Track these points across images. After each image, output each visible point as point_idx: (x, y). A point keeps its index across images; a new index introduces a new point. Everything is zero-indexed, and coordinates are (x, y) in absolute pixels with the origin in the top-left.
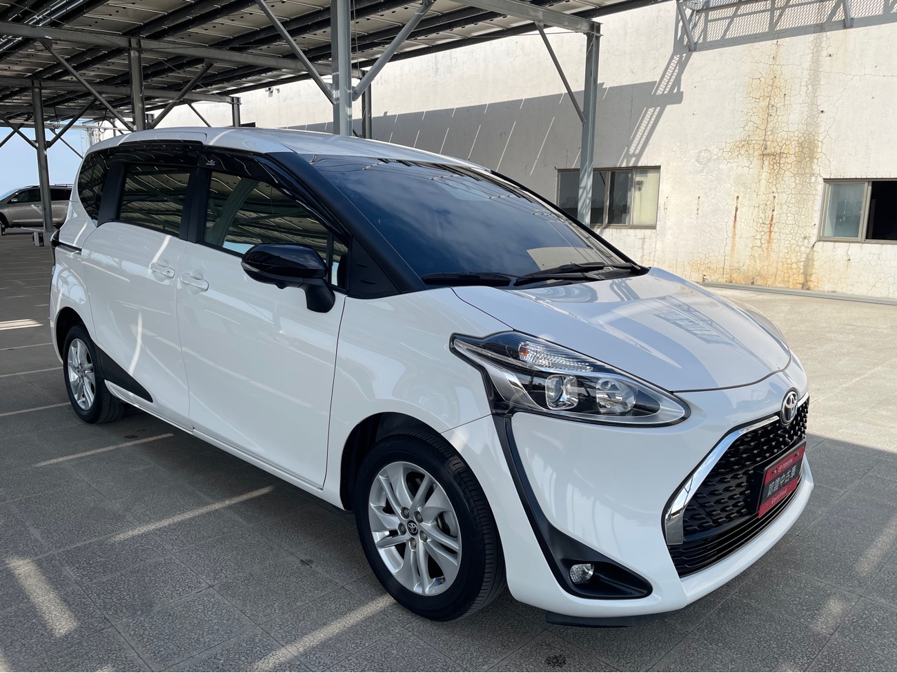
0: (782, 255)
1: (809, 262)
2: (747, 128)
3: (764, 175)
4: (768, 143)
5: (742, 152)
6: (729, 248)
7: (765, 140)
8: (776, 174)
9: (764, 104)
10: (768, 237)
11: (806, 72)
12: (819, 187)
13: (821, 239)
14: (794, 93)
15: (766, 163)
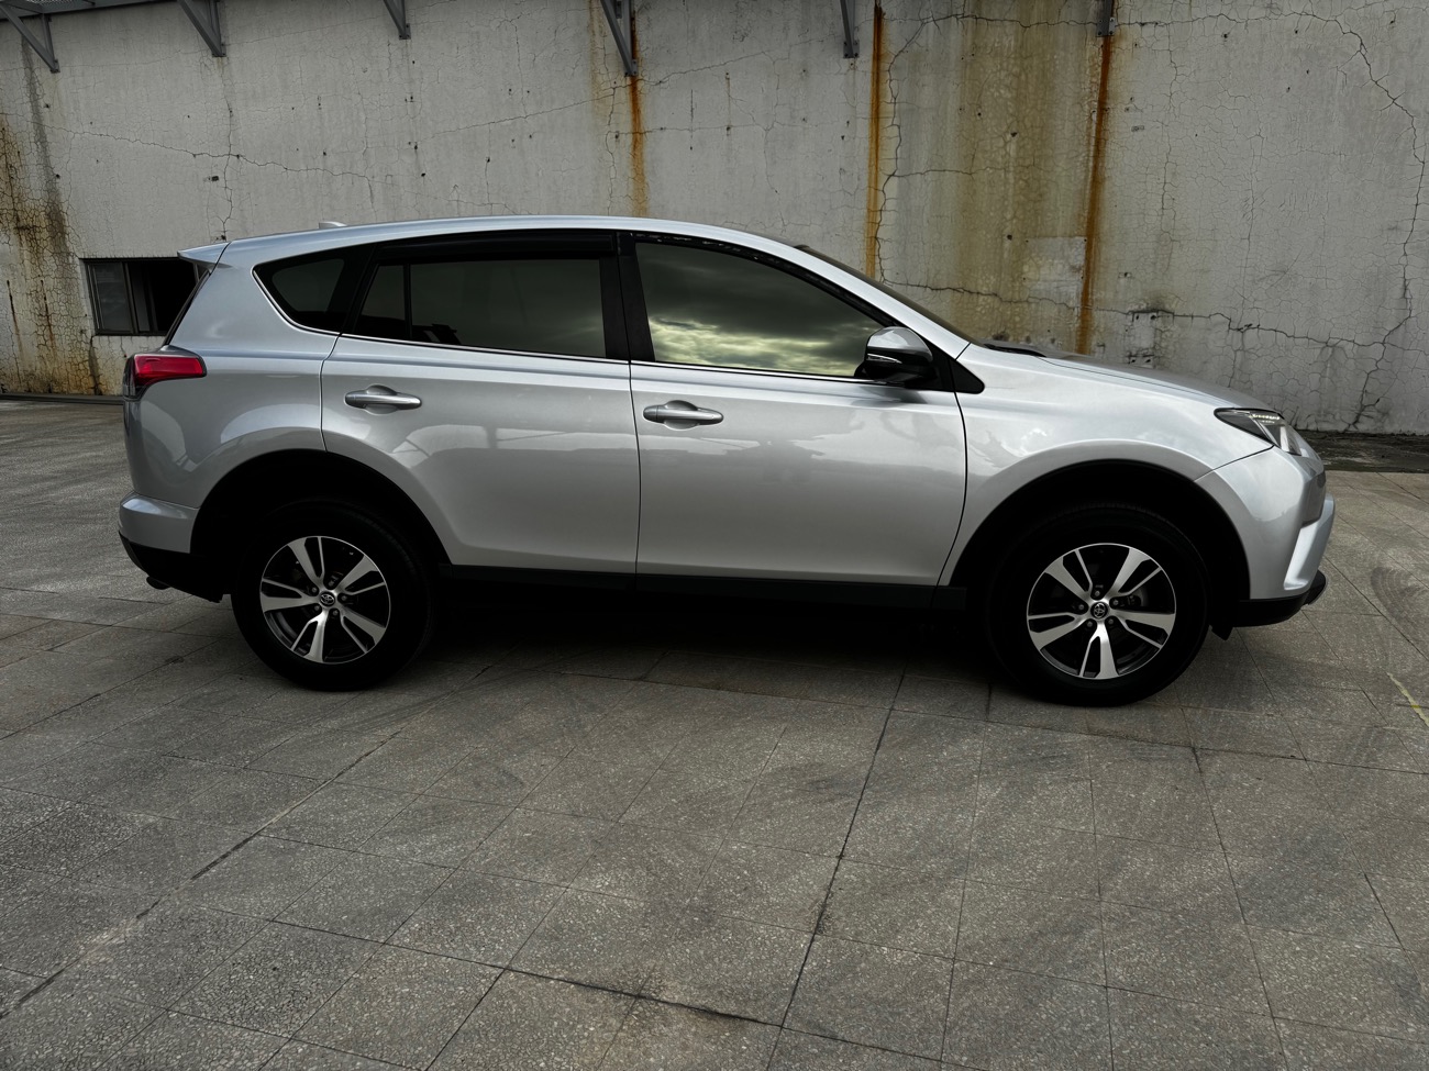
0: (67, 353)
1: (92, 359)
3: (26, 255)
4: (19, 213)
6: (16, 348)
7: (15, 209)
8: (36, 253)
9: (2, 163)
10: (48, 333)
11: (31, 126)
12: (78, 269)
13: (100, 332)
14: (27, 151)
15: (24, 239)
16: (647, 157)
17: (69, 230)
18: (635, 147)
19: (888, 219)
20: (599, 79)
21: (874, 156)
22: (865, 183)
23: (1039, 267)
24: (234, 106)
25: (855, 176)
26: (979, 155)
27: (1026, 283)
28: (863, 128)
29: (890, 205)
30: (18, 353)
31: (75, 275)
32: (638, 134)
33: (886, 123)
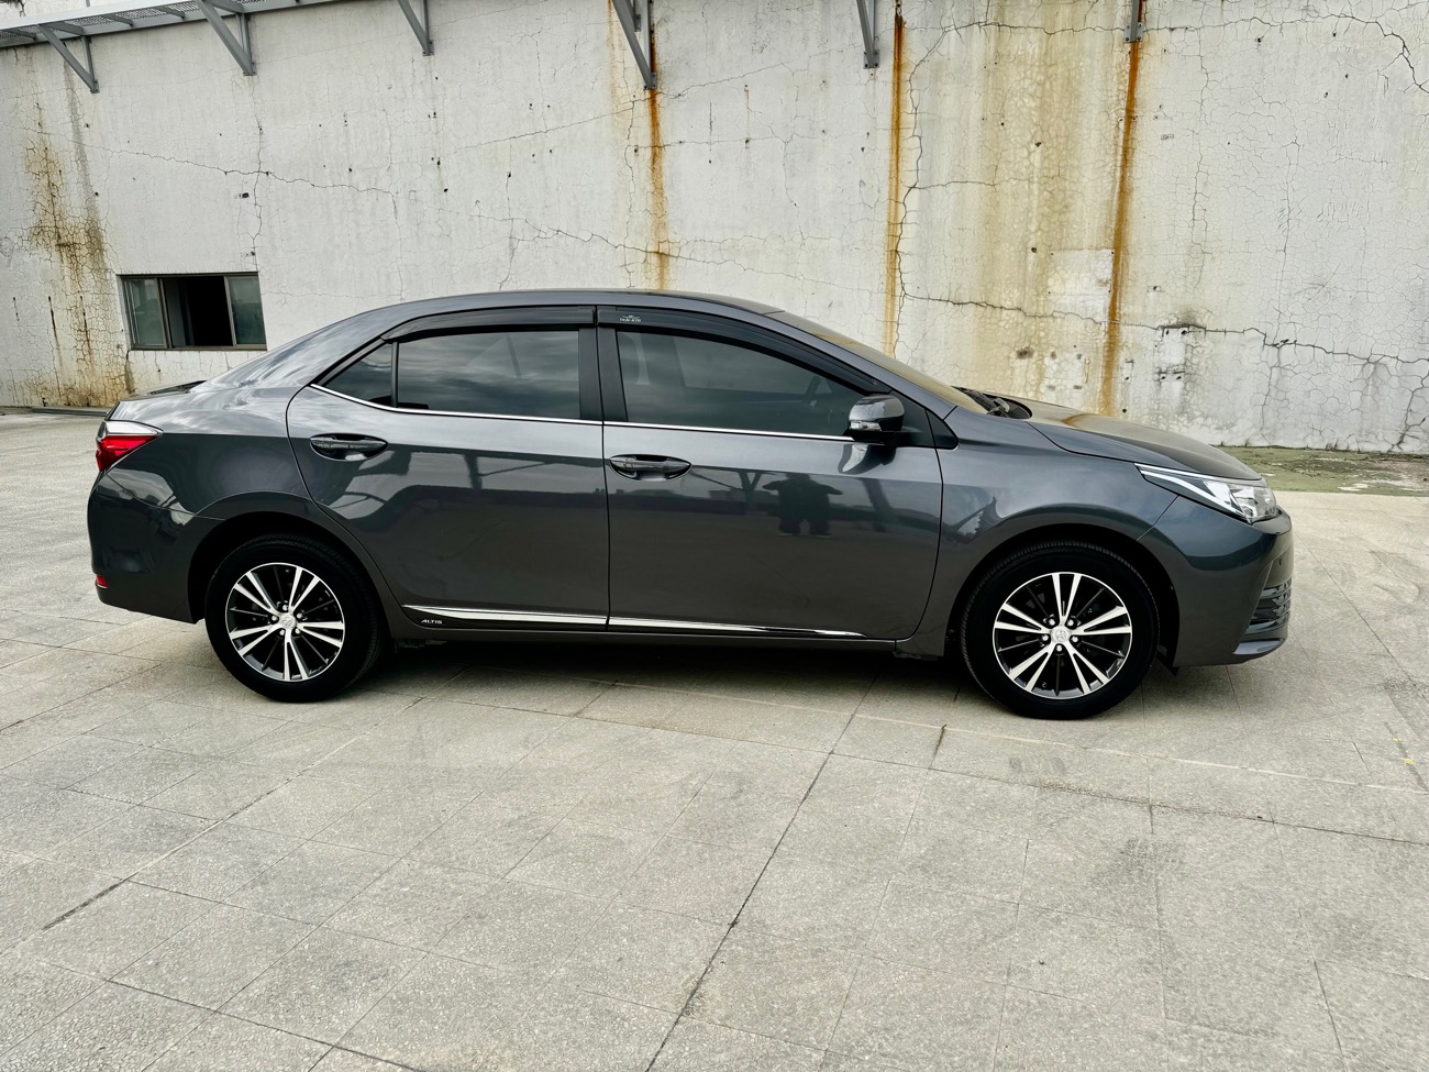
0: (104, 368)
1: (128, 375)
2: (37, 211)
3: (67, 271)
4: (60, 231)
5: (40, 241)
6: (57, 362)
7: (56, 227)
8: (76, 268)
9: (44, 181)
10: (87, 347)
11: (72, 145)
12: (115, 285)
13: (135, 348)
14: (68, 170)
15: (64, 256)
16: (666, 171)
17: (106, 247)
18: (654, 162)
19: (909, 232)
20: (619, 92)
21: (894, 168)
22: (886, 196)
23: (1064, 281)
24: (264, 125)
25: (876, 188)
26: (1002, 166)
27: (1051, 297)
28: (884, 140)
29: (911, 217)
30: (58, 368)
31: (112, 291)
32: (657, 148)
33: (906, 133)
